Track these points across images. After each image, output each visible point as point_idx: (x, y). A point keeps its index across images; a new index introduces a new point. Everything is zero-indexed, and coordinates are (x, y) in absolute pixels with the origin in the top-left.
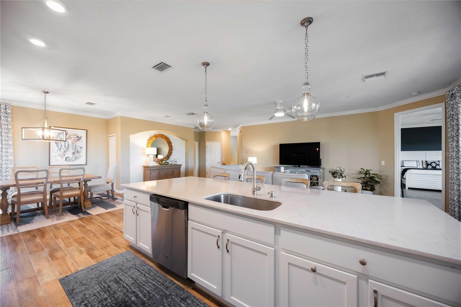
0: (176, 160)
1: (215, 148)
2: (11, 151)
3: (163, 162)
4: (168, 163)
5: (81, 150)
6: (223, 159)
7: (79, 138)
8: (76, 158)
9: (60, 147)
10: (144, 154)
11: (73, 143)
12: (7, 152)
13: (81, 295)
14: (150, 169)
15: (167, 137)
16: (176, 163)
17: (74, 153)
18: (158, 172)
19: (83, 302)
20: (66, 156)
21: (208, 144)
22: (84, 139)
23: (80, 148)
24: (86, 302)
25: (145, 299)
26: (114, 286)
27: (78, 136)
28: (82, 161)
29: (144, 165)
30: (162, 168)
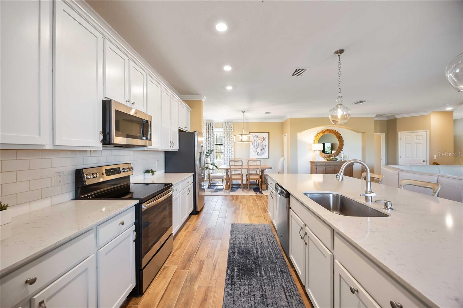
0: (347, 156)
2: (233, 149)
3: (331, 158)
4: (337, 159)
5: (265, 148)
6: (434, 157)
7: (264, 139)
8: (263, 154)
9: (254, 146)
10: (311, 150)
11: (261, 143)
12: (232, 150)
13: (235, 236)
14: (316, 164)
15: (337, 131)
16: (347, 159)
17: (261, 150)
18: (324, 167)
19: (234, 239)
20: (257, 152)
21: (401, 135)
22: (267, 139)
23: (265, 146)
24: (235, 240)
25: (260, 256)
26: (250, 240)
27: (264, 138)
28: (266, 155)
29: (312, 160)
30: (329, 164)
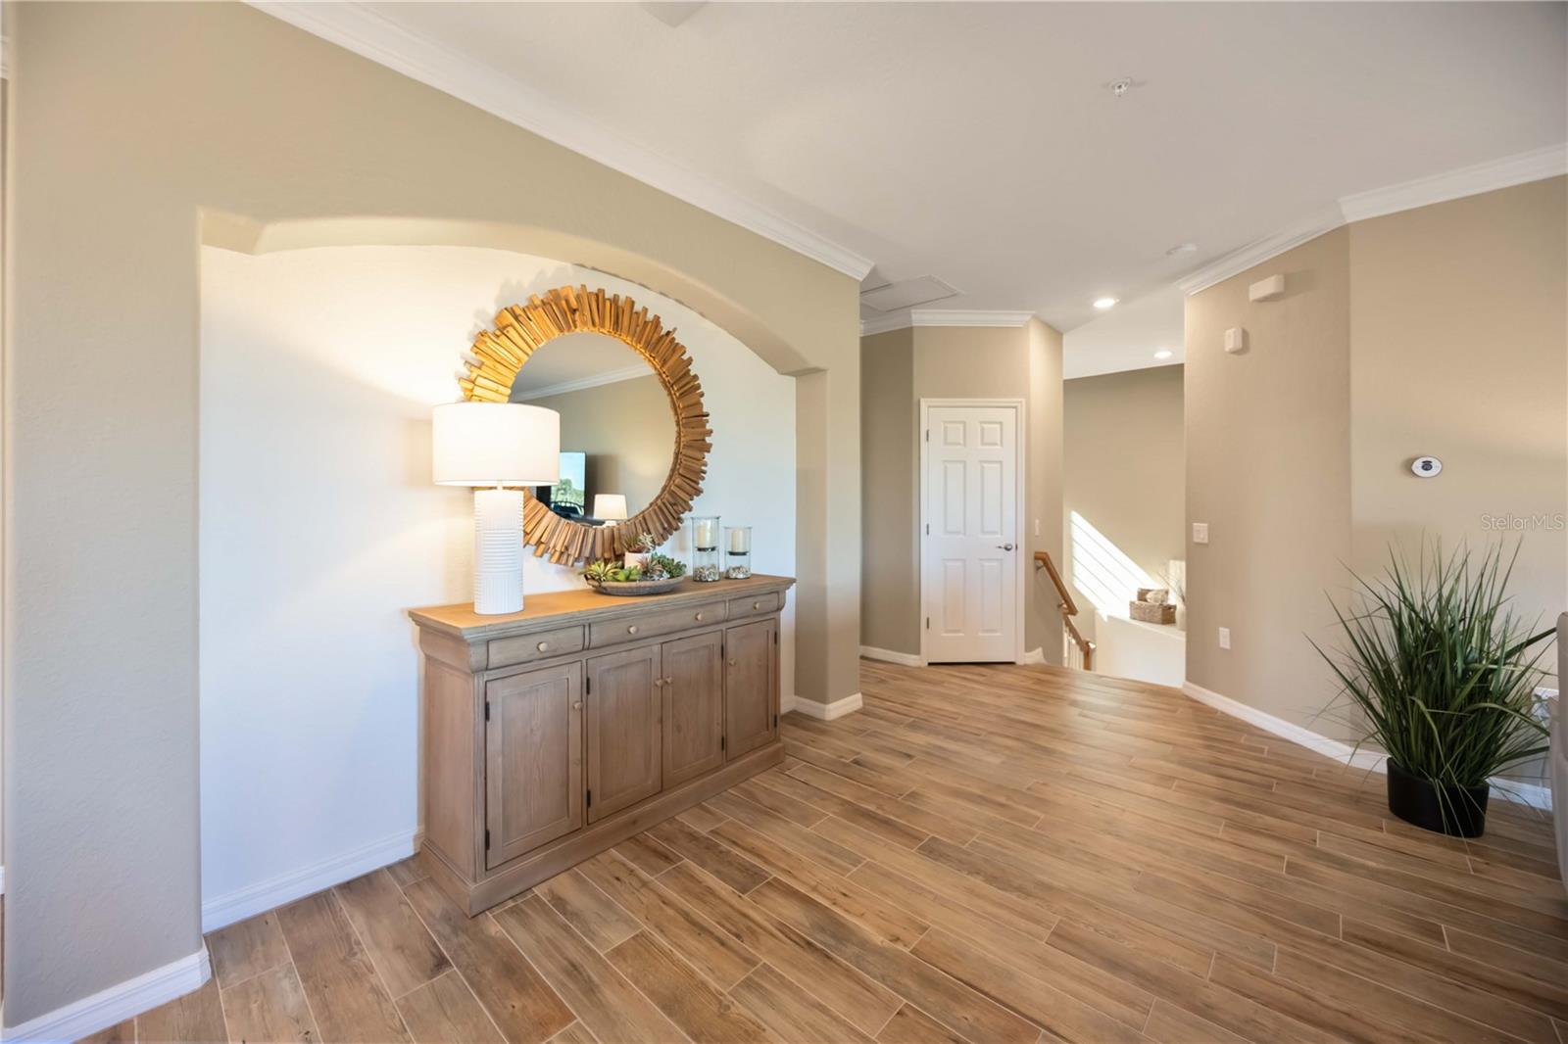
0: (740, 535)
1: (983, 444)
3: (632, 560)
4: (674, 569)
6: (1037, 521)
10: (421, 477)
14: (476, 656)
15: (666, 326)
16: (736, 561)
18: (574, 676)
21: (934, 415)
29: (431, 607)
30: (614, 631)
